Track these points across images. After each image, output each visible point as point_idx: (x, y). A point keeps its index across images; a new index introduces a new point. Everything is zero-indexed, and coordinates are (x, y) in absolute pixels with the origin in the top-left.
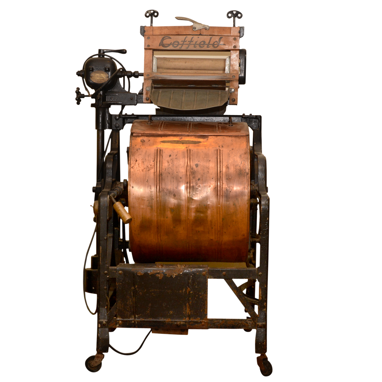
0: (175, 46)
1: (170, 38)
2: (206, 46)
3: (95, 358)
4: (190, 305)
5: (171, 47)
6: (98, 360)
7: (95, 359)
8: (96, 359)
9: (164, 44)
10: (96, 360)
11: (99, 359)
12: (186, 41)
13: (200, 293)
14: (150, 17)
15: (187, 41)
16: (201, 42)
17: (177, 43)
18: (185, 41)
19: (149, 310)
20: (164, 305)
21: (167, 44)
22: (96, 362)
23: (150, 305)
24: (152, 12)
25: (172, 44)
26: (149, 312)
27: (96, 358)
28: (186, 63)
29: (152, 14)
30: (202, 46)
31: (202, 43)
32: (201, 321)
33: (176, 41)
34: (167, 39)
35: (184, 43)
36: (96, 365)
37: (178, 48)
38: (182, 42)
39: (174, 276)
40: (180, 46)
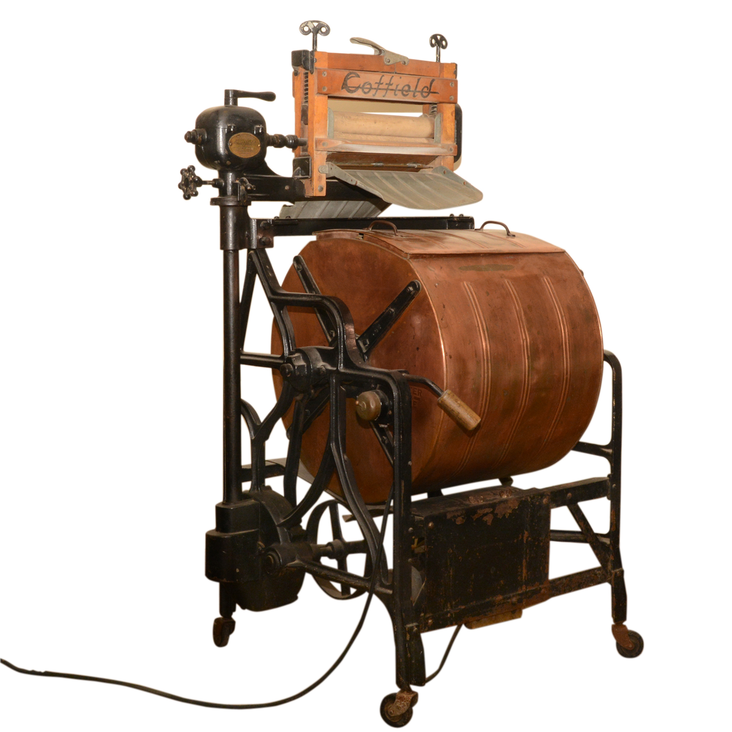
0: (366, 90)
1: (359, 76)
2: (411, 94)
3: (396, 700)
4: (526, 561)
5: (358, 94)
6: (401, 704)
7: (395, 702)
8: (398, 702)
9: (349, 87)
10: (398, 704)
11: (403, 702)
12: (382, 84)
13: (540, 538)
14: (311, 34)
15: (384, 84)
16: (404, 87)
17: (369, 86)
18: (381, 82)
19: (471, 586)
20: (492, 572)
21: (353, 87)
22: (398, 708)
23: (473, 576)
24: (316, 24)
25: (361, 88)
26: (471, 591)
27: (399, 699)
28: (375, 123)
29: (318, 29)
30: (406, 93)
31: (406, 88)
32: (540, 586)
33: (366, 83)
34: (354, 77)
35: (378, 86)
36: (398, 714)
37: (369, 96)
38: (377, 85)
39: (507, 516)
40: (373, 92)
